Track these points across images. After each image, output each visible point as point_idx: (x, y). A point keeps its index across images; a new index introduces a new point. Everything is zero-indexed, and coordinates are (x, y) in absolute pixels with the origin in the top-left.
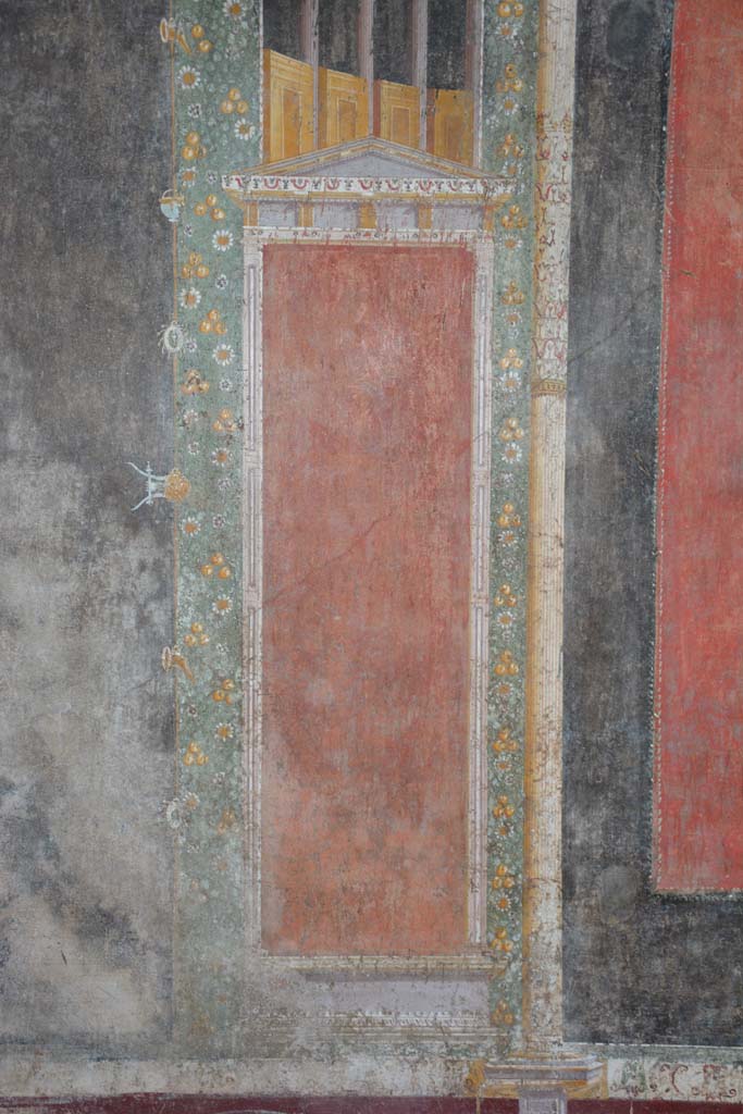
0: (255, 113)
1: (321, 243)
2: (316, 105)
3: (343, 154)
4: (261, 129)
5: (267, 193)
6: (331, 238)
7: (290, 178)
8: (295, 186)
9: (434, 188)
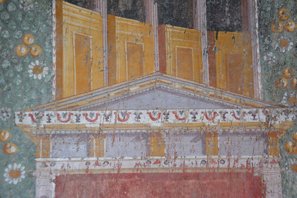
0: (48, 55)
1: (112, 172)
2: (105, 47)
3: (132, 89)
4: (54, 69)
5: (61, 127)
6: (123, 167)
7: (82, 112)
8: (87, 119)
9: (219, 118)
